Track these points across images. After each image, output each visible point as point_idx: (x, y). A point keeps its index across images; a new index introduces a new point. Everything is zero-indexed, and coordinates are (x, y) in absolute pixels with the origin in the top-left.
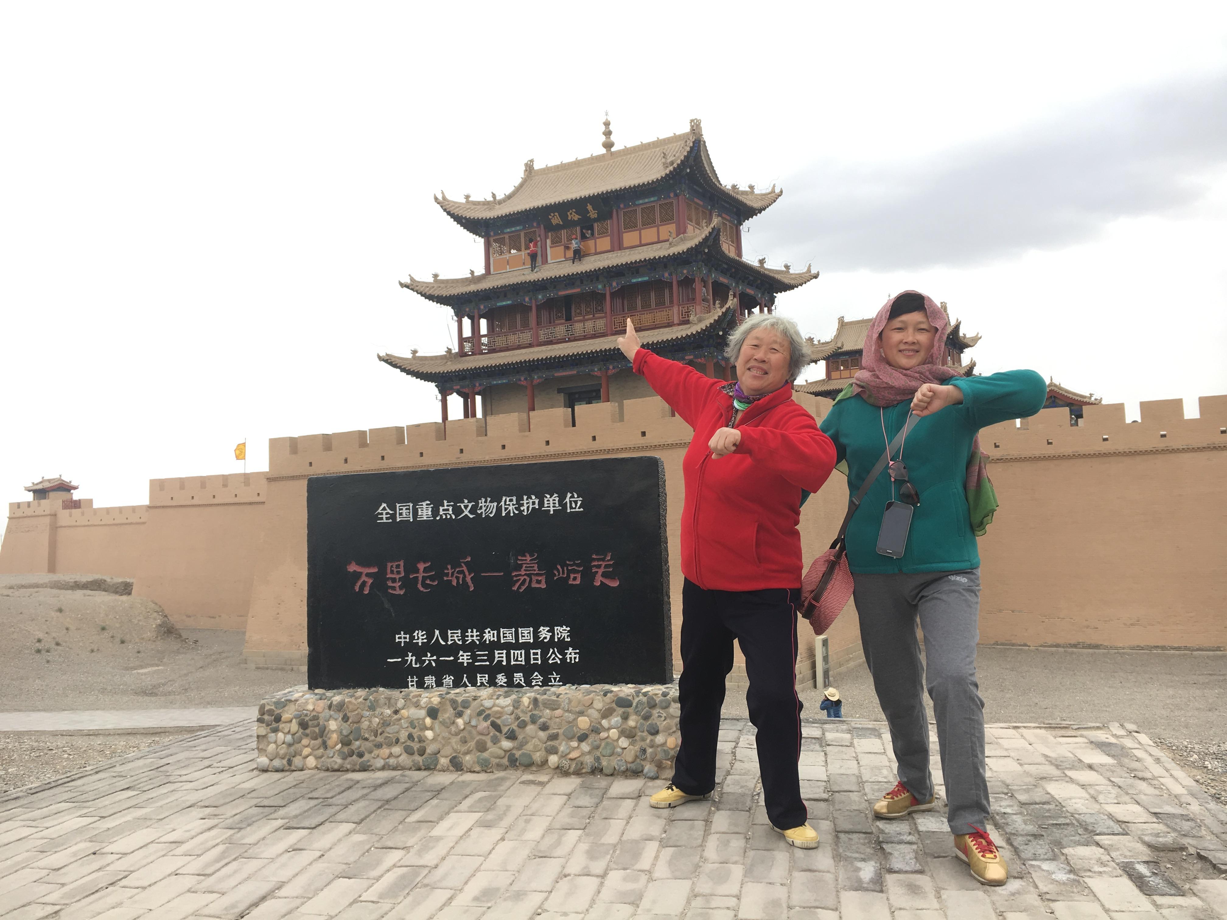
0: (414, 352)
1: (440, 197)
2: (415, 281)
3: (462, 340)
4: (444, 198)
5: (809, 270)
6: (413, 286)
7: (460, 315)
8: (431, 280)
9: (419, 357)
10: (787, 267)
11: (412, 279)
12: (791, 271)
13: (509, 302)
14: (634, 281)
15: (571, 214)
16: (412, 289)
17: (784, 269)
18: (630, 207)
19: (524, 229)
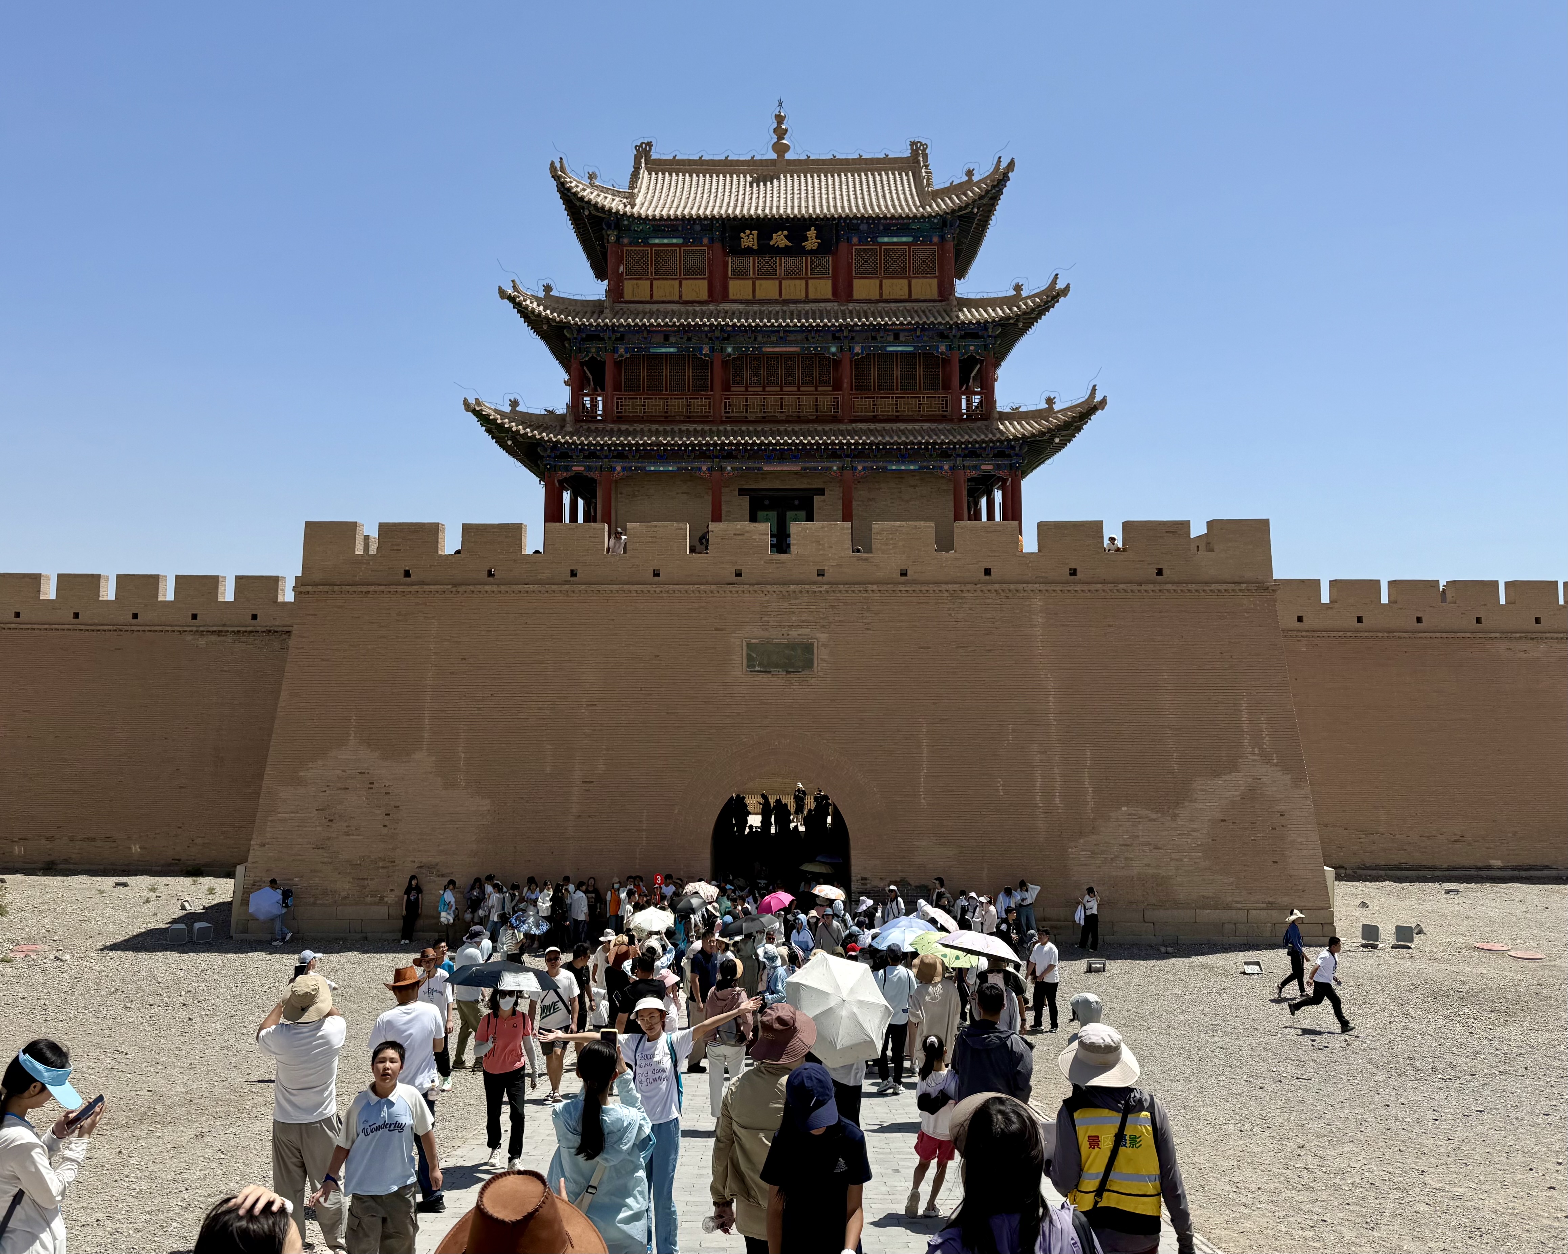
0: (515, 403)
1: (558, 169)
2: (520, 290)
4: (565, 177)
8: (541, 294)
9: (519, 412)
11: (516, 287)
13: (672, 350)
14: (890, 349)
15: (778, 236)
16: (514, 307)
18: (868, 243)
19: (685, 244)
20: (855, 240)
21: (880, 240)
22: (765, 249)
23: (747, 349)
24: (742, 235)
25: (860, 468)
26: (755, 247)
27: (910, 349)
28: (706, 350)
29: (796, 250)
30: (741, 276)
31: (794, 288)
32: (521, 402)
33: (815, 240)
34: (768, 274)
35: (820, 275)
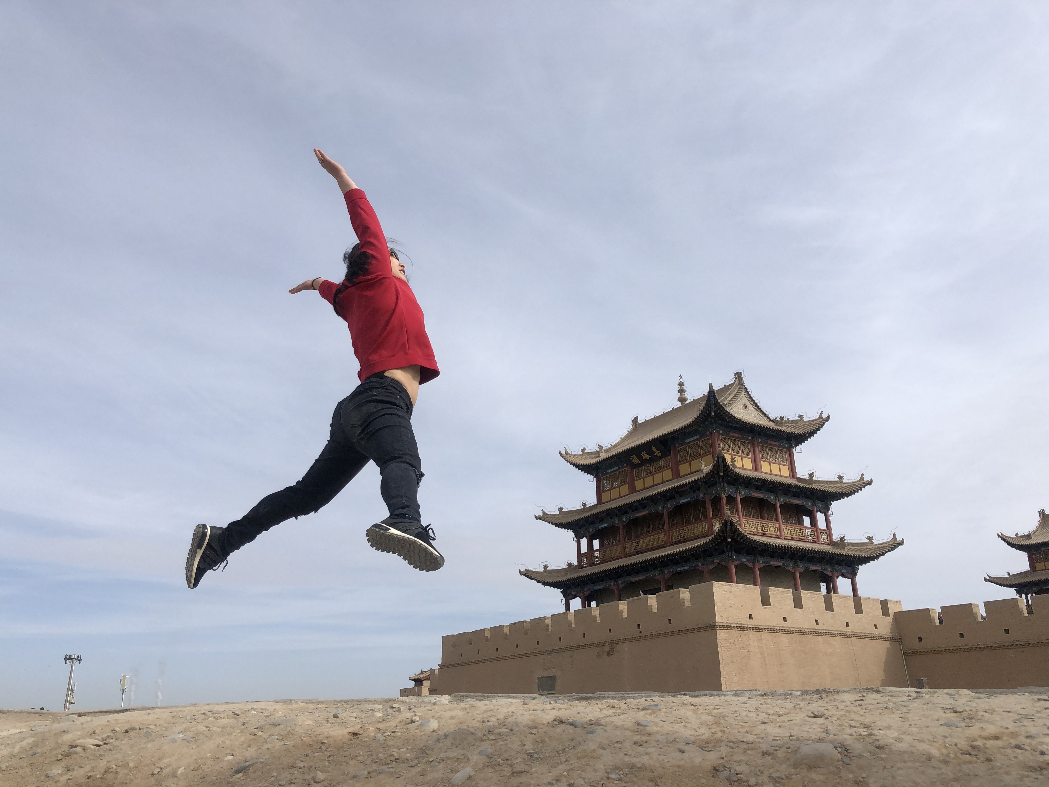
0: (545, 567)
1: (563, 453)
2: (546, 514)
3: (580, 555)
4: (566, 453)
5: (862, 478)
6: (544, 517)
7: (578, 537)
8: (558, 512)
9: (549, 570)
10: (840, 478)
11: (544, 513)
12: (844, 481)
13: (606, 525)
14: (681, 502)
15: (643, 455)
16: (543, 520)
17: (838, 480)
18: (682, 445)
19: (619, 469)
20: (677, 445)
21: (687, 441)
22: (644, 462)
23: (630, 518)
24: (631, 459)
25: (666, 572)
26: (639, 462)
27: (689, 499)
28: (616, 522)
29: (654, 459)
30: (639, 477)
31: (658, 478)
32: (549, 565)
33: (658, 451)
34: (649, 474)
35: (667, 467)
